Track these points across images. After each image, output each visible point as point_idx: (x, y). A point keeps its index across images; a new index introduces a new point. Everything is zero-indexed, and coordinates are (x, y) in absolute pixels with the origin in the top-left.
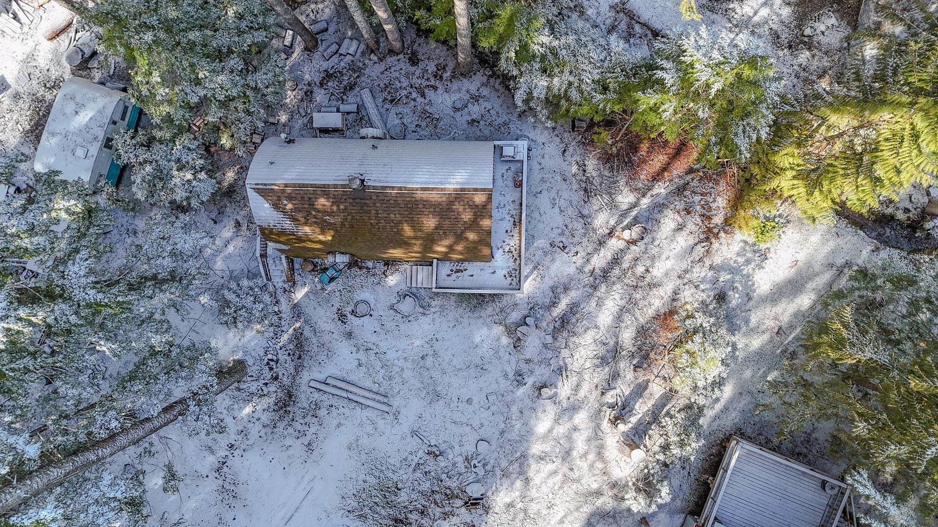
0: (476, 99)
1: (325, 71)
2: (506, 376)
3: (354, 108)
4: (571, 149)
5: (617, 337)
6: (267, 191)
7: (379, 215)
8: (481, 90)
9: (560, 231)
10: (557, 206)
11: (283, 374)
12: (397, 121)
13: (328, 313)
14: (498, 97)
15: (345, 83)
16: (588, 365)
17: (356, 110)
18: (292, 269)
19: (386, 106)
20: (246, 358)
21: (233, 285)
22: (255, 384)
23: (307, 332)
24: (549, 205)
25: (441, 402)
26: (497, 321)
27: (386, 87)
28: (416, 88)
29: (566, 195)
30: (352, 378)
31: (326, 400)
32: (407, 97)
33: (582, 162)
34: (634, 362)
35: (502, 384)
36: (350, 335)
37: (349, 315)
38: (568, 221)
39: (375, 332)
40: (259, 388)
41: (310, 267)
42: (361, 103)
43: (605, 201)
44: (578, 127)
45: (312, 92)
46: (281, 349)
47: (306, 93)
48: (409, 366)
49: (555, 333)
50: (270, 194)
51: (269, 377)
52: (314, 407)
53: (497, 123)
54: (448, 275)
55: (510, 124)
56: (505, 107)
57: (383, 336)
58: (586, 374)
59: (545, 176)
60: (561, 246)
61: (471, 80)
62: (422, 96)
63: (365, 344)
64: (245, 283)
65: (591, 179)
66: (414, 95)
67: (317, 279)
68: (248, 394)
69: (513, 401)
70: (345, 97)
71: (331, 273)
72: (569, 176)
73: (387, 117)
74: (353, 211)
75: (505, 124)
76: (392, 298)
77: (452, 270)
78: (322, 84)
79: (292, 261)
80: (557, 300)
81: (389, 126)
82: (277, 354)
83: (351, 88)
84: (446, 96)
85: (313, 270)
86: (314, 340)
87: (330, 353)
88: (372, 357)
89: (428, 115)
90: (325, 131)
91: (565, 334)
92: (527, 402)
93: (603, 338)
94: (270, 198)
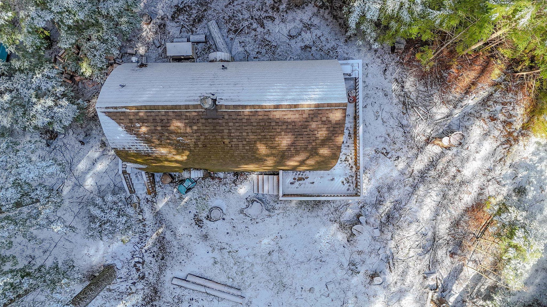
0: (308, 27)
1: (176, 6)
2: (341, 265)
3: (202, 38)
4: (391, 68)
5: (434, 228)
6: (118, 114)
7: (232, 135)
8: (312, 20)
9: (383, 139)
10: (380, 118)
11: (149, 274)
12: (241, 49)
13: (186, 219)
14: (327, 25)
15: (193, 16)
16: (412, 254)
17: (204, 40)
18: (153, 182)
19: (230, 36)
20: (115, 262)
21: (99, 201)
22: (124, 284)
23: (168, 236)
24: (373, 117)
25: (287, 292)
26: (332, 219)
27: (230, 18)
28: (256, 19)
29: (387, 108)
30: (209, 274)
31: (187, 295)
32: (249, 27)
33: (400, 79)
34: (450, 249)
35: (338, 274)
36: (206, 237)
37: (205, 221)
38: (390, 131)
39: (228, 233)
40: (128, 287)
41: (169, 180)
42: (208, 34)
43: (421, 112)
44: (397, 49)
45: (165, 25)
46: (146, 251)
47: (159, 26)
48: (258, 262)
49: (382, 226)
50: (122, 118)
51: (136, 276)
52: (177, 301)
53: (327, 48)
54: (292, 183)
55: (338, 49)
56: (333, 33)
57: (235, 237)
58: (410, 261)
59: (369, 92)
60: (385, 152)
61: (304, 11)
62: (261, 27)
63: (219, 244)
64: (109, 198)
65: (409, 94)
66: (255, 25)
67: (175, 190)
68: (118, 293)
69: (349, 288)
70: (194, 29)
71: (187, 184)
72: (389, 92)
73: (232, 45)
74: (206, 131)
75: (334, 48)
76: (242, 203)
77: (294, 179)
78: (173, 18)
79: (153, 175)
80: (382, 199)
81: (233, 53)
82: (143, 256)
83: (200, 21)
84: (282, 25)
85: (171, 182)
86: (175, 243)
87: (189, 254)
88: (226, 255)
89: (267, 43)
90: (178, 59)
91: (391, 227)
92: (361, 288)
93: (423, 230)
94: (122, 121)
